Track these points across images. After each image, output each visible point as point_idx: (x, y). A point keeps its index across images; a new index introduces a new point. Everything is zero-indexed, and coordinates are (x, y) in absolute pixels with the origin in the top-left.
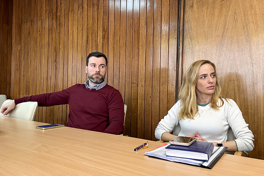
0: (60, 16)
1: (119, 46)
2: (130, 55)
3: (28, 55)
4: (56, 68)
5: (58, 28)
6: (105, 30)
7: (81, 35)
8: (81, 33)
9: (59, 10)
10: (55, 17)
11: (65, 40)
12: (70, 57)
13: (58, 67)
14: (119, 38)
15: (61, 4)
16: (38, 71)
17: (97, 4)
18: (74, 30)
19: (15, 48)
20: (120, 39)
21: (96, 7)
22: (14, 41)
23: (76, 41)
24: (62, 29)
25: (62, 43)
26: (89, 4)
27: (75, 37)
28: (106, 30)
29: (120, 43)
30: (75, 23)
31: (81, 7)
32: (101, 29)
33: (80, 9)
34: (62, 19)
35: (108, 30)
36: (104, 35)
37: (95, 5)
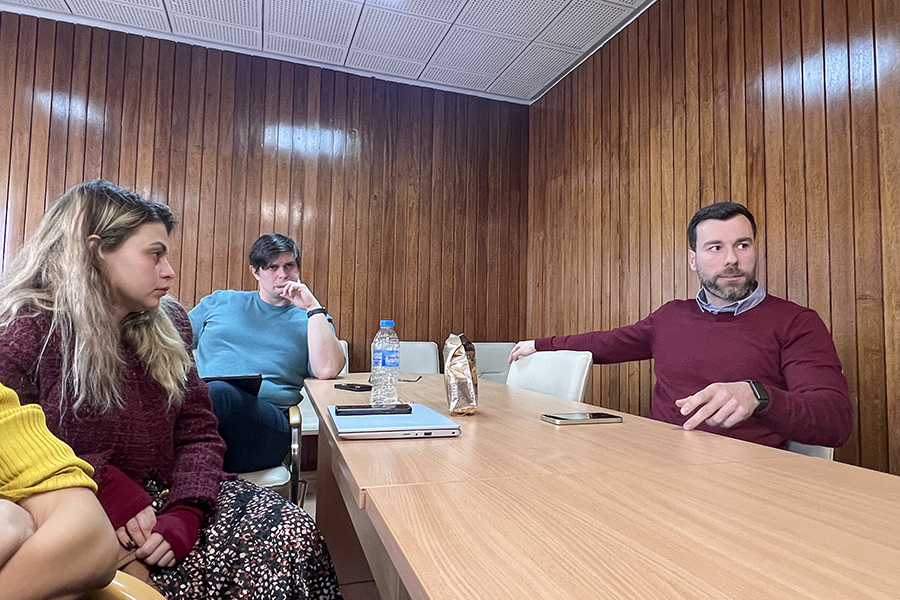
0: (628, 143)
1: (802, 189)
2: (846, 210)
3: (559, 249)
4: (622, 274)
5: (625, 173)
6: (755, 151)
7: (682, 179)
8: (683, 175)
9: (624, 130)
10: (615, 151)
11: (642, 201)
12: (656, 239)
13: (626, 270)
14: (801, 163)
15: (629, 113)
16: (580, 285)
17: (724, 86)
18: (665, 168)
19: (535, 239)
20: (805, 167)
21: (723, 96)
22: (531, 222)
23: (669, 197)
24: (634, 175)
25: (633, 209)
26: (701, 94)
27: (668, 188)
28: (758, 149)
29: (805, 178)
30: (668, 151)
31: (681, 107)
32: (742, 150)
33: (678, 112)
34: (634, 150)
35: (762, 149)
36: (752, 165)
37: (721, 89)
